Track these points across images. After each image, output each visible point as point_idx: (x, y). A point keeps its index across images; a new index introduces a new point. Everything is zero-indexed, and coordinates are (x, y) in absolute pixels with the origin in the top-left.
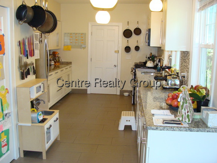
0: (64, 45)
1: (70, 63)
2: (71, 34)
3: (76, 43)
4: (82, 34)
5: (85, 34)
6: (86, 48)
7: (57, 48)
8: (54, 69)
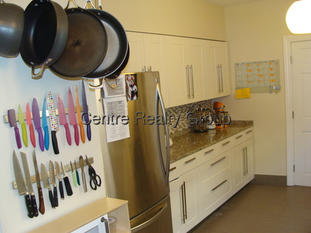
0: (237, 88)
1: (250, 123)
2: (248, 64)
3: (259, 82)
4: (271, 62)
5: (277, 62)
6: (282, 90)
7: (221, 95)
8: (217, 139)
